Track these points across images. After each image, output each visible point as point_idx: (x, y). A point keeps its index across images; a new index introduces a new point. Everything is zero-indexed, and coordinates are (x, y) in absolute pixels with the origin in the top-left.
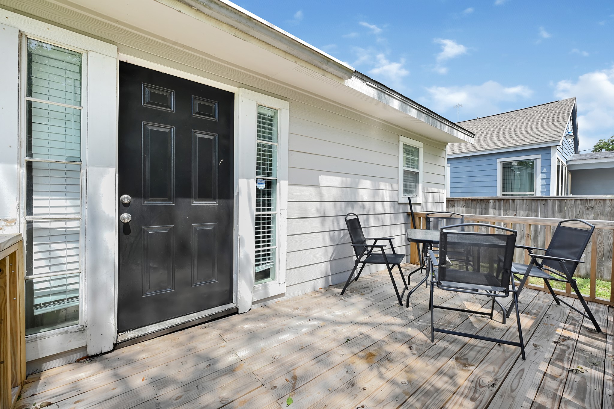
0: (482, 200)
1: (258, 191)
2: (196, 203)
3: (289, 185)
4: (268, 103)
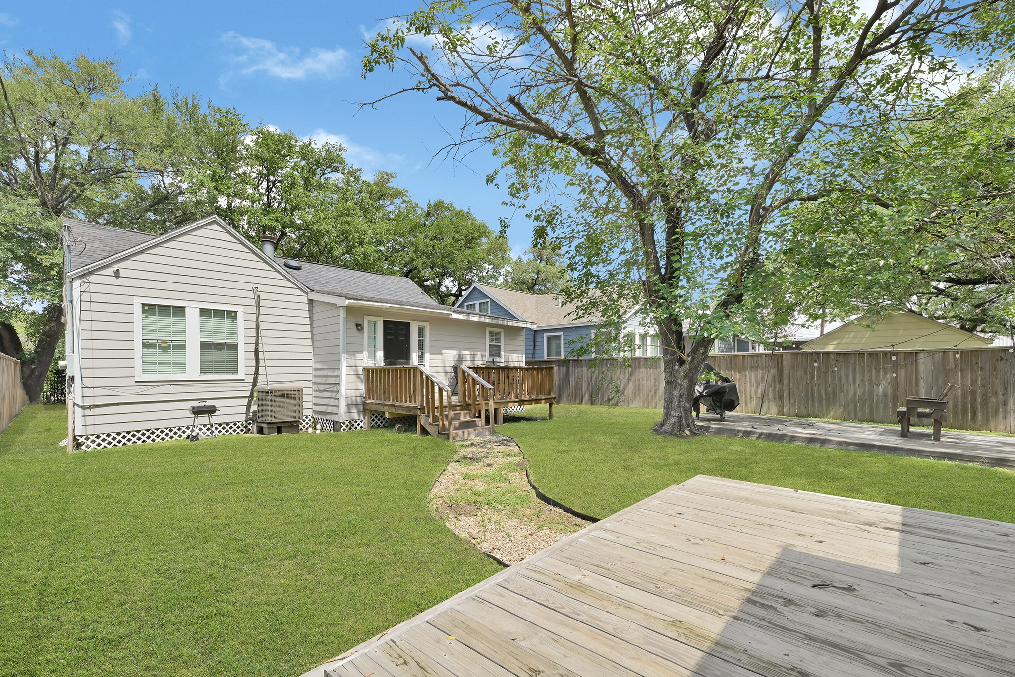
1: (419, 356)
2: (399, 360)
3: (430, 354)
4: (422, 324)
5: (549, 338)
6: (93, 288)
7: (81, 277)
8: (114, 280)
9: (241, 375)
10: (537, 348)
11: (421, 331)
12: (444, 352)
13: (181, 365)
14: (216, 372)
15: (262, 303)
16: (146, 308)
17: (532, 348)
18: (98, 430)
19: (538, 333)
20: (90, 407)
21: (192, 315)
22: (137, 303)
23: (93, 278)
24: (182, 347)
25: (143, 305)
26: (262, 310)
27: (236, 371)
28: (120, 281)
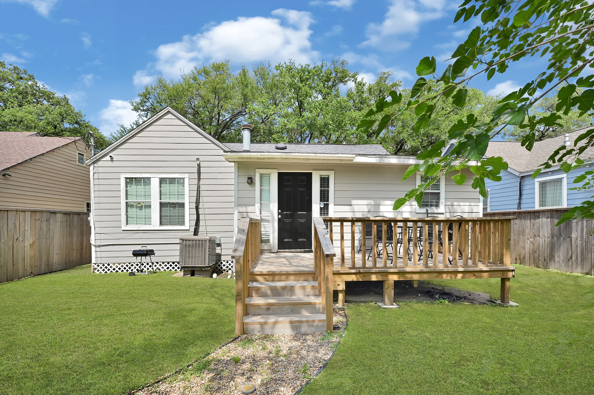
0: (566, 210)
1: (321, 208)
2: (299, 213)
3: (334, 205)
4: (325, 173)
5: (543, 185)
6: (100, 170)
7: (94, 163)
8: (110, 164)
9: (186, 227)
10: (523, 197)
11: (324, 181)
12: (354, 202)
13: (148, 219)
14: (170, 224)
15: (202, 170)
16: (128, 180)
17: (518, 197)
18: (103, 261)
19: (526, 179)
20: (99, 246)
21: (155, 183)
22: (123, 177)
23: (100, 164)
24: (149, 206)
25: (126, 178)
26: (202, 176)
27: (183, 223)
28: (114, 164)
